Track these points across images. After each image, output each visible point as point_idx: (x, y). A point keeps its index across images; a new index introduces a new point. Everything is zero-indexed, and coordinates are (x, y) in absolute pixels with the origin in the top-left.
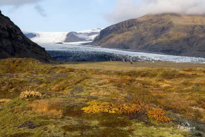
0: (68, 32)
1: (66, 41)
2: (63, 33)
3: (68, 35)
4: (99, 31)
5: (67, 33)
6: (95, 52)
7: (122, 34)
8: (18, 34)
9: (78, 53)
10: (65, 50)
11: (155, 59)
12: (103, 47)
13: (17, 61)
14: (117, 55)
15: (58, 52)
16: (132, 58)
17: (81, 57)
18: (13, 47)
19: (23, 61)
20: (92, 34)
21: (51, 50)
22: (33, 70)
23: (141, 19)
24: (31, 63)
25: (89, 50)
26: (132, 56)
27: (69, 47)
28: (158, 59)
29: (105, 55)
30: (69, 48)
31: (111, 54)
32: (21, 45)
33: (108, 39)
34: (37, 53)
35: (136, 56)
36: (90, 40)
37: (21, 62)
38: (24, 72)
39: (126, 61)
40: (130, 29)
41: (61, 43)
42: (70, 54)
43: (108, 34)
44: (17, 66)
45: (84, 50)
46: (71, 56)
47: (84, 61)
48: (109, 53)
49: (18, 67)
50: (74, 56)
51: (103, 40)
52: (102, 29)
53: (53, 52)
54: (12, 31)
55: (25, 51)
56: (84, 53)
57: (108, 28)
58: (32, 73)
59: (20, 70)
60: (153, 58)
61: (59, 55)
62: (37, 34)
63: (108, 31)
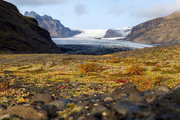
0: (108, 30)
1: (106, 36)
2: (103, 30)
3: (107, 32)
4: (131, 29)
5: (106, 30)
7: (150, 31)
40: (158, 26)
43: (138, 31)
51: (133, 36)
62: (82, 31)
63: (138, 28)
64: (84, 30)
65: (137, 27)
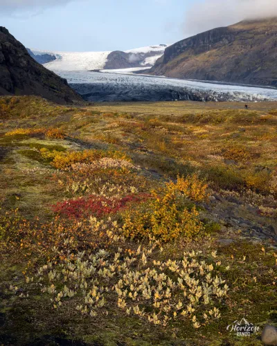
0: (110, 52)
1: (107, 66)
2: (101, 53)
3: (109, 57)
4: (163, 49)
5: (108, 53)
6: (156, 86)
7: (202, 55)
8: (19, 57)
9: (125, 87)
10: (104, 82)
11: (259, 97)
12: (169, 77)
13: (12, 101)
14: (193, 91)
15: (91, 87)
16: (220, 96)
17: (130, 94)
18: (12, 77)
19: (21, 101)
20: (152, 54)
21: (81, 82)
22: (37, 114)
23: (236, 27)
24: (34, 103)
25: (145, 83)
26: (219, 92)
27: (112, 77)
28: (264, 97)
29: (171, 91)
30: (111, 80)
31: (182, 89)
32: (25, 74)
33: (178, 63)
34: (53, 88)
35: (226, 91)
36: (148, 65)
37: (18, 102)
38: (23, 117)
39: (206, 100)
40: (217, 44)
41: (98, 71)
42: (111, 89)
43: (178, 55)
44: (12, 108)
45: (135, 83)
46: (114, 93)
47: (134, 100)
48: (178, 87)
49: (14, 109)
50: (119, 93)
51: (169, 64)
52: (168, 45)
53: (83, 86)
54: (10, 52)
55: (31, 84)
56: (135, 87)
57: (178, 44)
58: (34, 118)
59: (18, 114)
60: (255, 95)
61: (93, 91)
62: (57, 55)
63: (178, 48)
64: (61, 54)
65: (176, 47)
